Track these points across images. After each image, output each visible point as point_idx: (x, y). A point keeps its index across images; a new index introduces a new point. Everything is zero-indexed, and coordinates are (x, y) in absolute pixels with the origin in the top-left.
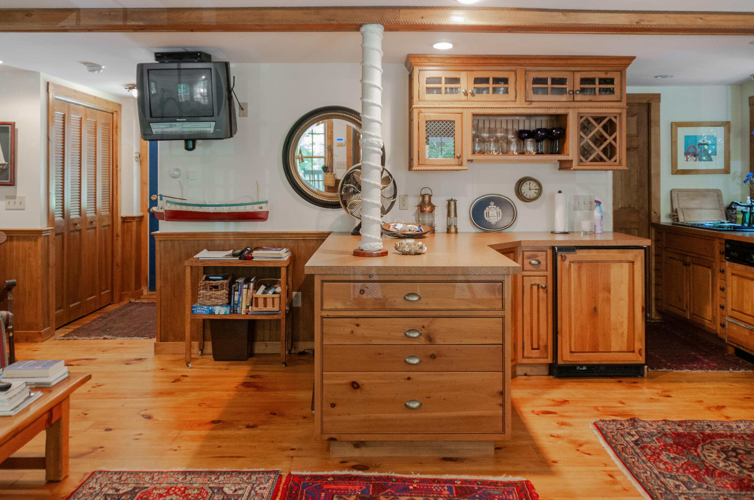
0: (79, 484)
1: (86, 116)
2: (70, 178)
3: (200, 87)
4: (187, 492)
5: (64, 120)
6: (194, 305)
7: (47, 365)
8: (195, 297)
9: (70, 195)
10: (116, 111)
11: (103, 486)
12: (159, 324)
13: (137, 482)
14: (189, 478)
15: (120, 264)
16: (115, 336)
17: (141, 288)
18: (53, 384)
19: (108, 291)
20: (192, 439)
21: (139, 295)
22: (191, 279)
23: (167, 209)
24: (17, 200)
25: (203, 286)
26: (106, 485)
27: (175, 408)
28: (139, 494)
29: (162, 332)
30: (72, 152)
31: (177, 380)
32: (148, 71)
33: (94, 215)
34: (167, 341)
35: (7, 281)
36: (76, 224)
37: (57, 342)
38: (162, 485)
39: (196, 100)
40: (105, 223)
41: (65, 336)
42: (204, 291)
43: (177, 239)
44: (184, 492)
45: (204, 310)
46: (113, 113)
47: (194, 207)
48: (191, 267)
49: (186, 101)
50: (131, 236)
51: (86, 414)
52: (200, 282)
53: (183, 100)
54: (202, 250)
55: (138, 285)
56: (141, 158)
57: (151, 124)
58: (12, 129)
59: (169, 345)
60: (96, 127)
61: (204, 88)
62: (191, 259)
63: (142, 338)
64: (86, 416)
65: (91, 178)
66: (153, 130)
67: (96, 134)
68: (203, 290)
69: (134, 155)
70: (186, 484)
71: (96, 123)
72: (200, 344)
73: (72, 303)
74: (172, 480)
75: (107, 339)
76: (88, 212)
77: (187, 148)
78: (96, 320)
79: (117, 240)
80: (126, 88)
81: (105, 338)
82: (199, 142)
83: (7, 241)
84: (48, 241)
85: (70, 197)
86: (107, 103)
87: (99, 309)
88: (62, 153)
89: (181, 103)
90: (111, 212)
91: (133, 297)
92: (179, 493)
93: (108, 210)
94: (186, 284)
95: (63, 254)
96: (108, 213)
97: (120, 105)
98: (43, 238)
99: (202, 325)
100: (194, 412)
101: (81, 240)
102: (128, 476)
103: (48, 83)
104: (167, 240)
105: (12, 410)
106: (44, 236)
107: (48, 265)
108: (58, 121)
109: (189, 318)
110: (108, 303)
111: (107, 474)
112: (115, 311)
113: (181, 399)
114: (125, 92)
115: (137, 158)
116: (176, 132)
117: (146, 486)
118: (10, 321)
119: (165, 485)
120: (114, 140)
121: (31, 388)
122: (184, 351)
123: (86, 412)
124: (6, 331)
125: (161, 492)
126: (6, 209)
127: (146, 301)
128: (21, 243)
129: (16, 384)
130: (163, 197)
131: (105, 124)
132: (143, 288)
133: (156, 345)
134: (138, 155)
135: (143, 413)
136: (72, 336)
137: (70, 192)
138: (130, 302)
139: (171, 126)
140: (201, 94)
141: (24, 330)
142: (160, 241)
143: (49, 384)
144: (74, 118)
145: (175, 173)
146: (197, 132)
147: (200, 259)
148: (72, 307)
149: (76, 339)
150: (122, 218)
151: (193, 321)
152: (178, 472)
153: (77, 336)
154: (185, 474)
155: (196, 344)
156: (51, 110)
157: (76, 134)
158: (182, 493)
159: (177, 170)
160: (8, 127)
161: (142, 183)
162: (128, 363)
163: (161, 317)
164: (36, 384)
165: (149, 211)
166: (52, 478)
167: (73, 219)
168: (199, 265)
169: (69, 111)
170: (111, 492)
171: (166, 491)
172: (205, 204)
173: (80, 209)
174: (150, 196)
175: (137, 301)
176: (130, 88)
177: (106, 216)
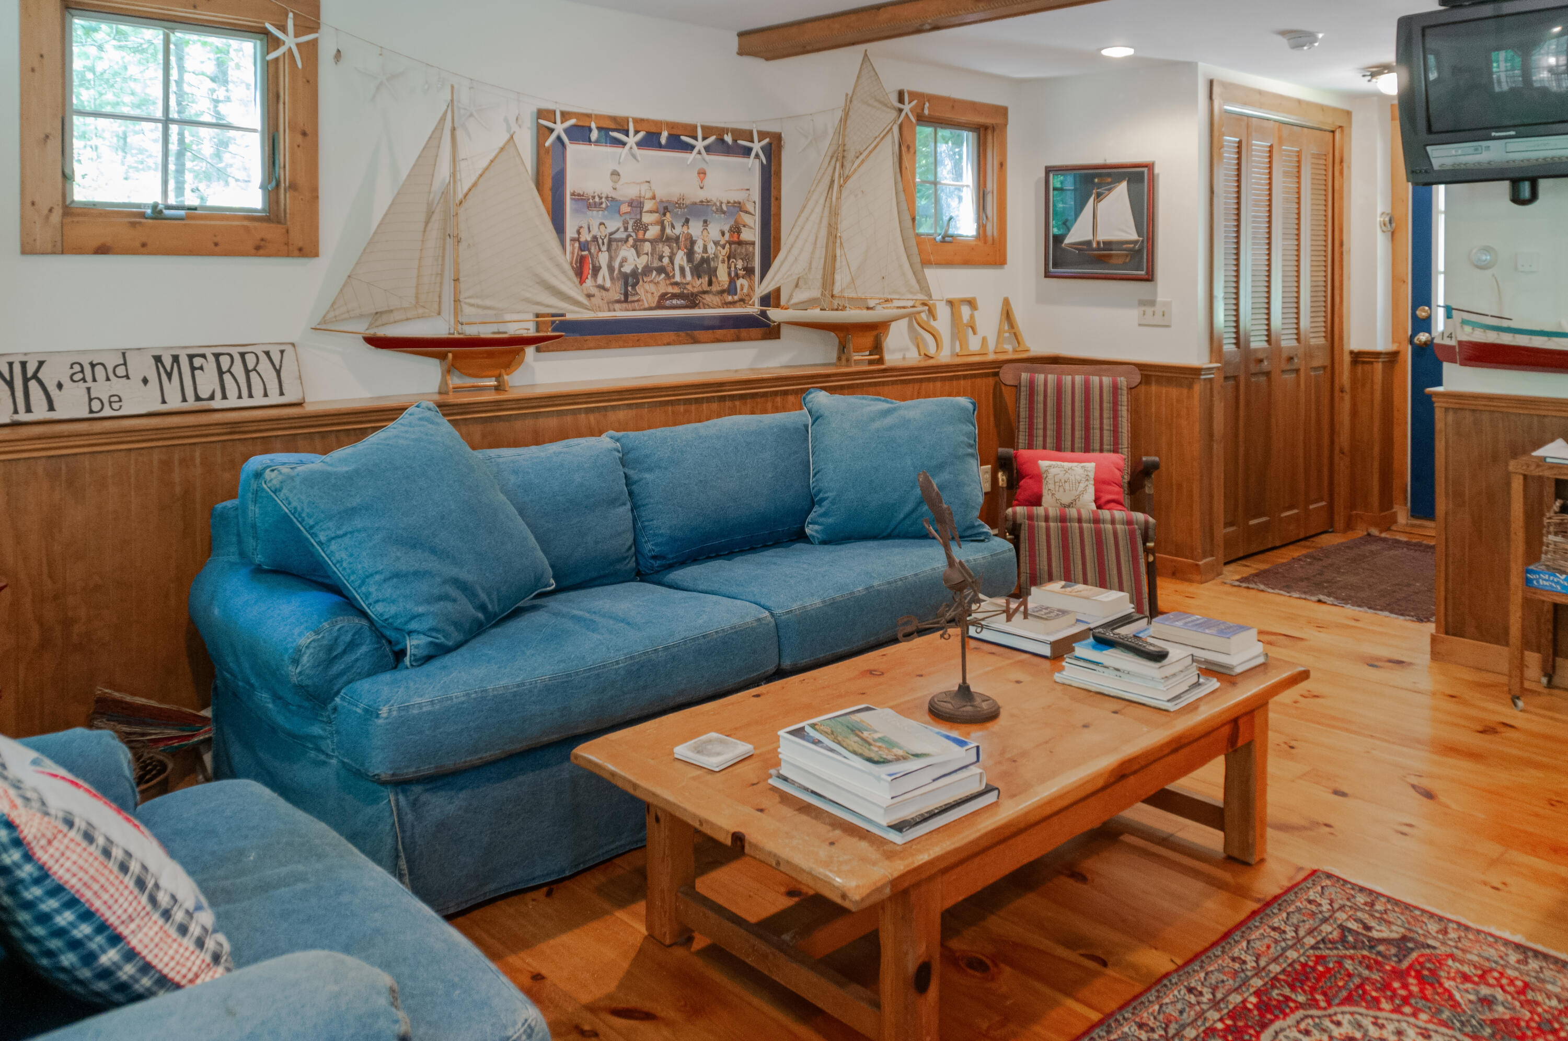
0: (1287, 884)
1: (1281, 140)
2: (1249, 269)
3: (1548, 54)
4: (1530, 995)
5: (1239, 153)
6: (1531, 567)
7: (1228, 631)
8: (1533, 551)
9: (1250, 301)
10: (1340, 127)
11: (1336, 906)
12: (1443, 594)
13: (1410, 927)
14: (1534, 964)
15: (1346, 450)
16: (1343, 600)
17: (1392, 508)
18: (1239, 670)
19: (1323, 503)
20: (1538, 877)
21: (1388, 523)
22: (1525, 504)
23: (1464, 338)
24: (1158, 309)
25: (1556, 524)
26: (1342, 908)
27: (1490, 792)
28: (1414, 955)
29: (1450, 612)
30: (1254, 217)
31: (1488, 730)
32: (1424, 29)
33: (1294, 343)
34: (1463, 637)
35: (1144, 459)
36: (1261, 361)
37: (1227, 588)
38: (1469, 956)
39: (1536, 85)
40: (1317, 363)
41: (1242, 580)
42: (1559, 539)
43: (1488, 408)
44: (1522, 992)
45: (1558, 583)
46: (1333, 132)
47: (1534, 337)
48: (1525, 477)
49: (1512, 90)
50: (1372, 394)
51: (1292, 747)
52: (1548, 515)
53: (1505, 88)
54: (1552, 440)
55: (1387, 502)
56: (1394, 225)
57: (1429, 148)
58: (1149, 174)
59: (1465, 646)
60: (1299, 162)
61: (1557, 54)
62: (1525, 458)
63: (1402, 618)
64: (1293, 751)
65: (1290, 269)
66: (1433, 161)
67: (1299, 177)
68: (1556, 534)
69: (1378, 219)
70: (1528, 975)
71: (1299, 154)
72: (1544, 661)
73: (1255, 517)
74: (1492, 953)
75: (1325, 603)
76: (1283, 337)
77: (1517, 199)
78: (1300, 560)
79: (1342, 399)
80: (1364, 76)
81: (1319, 601)
82: (1543, 184)
83: (1140, 383)
84: (1211, 389)
85: (1249, 306)
86: (1323, 110)
87: (1306, 538)
88: (1235, 218)
89: (1502, 94)
90: (1329, 339)
91: (1376, 525)
92: (1511, 989)
93: (1323, 334)
94: (1512, 513)
95: (1237, 419)
96: (1322, 341)
97: (1349, 113)
98: (1202, 383)
99: (1550, 616)
100: (1537, 815)
101: (1269, 394)
102: (1389, 907)
103: (1211, 83)
104: (1462, 409)
105: (1169, 701)
106: (1205, 379)
107: (1211, 435)
108: (1229, 155)
109: (1520, 594)
110: (1321, 530)
111: (1343, 885)
112: (1338, 549)
113: (1503, 777)
114: (1362, 84)
115: (1385, 225)
116: (1489, 163)
117: (1431, 942)
118: (1151, 533)
119: (1475, 958)
120: (1337, 187)
121: (1200, 669)
122: (1504, 667)
123: (1293, 743)
124: (1144, 551)
125: (1466, 969)
126: (1140, 325)
127: (1404, 538)
128: (1164, 390)
129: (1176, 653)
130: (1454, 312)
131: (1317, 156)
132: (1397, 508)
133: (1434, 639)
134: (1387, 219)
135: (1415, 781)
136: (1256, 583)
137: (1249, 295)
138: (1369, 535)
139: (1476, 150)
140: (1551, 70)
141: (1171, 554)
142: (1447, 409)
143: (1230, 668)
144: (1259, 145)
145: (1484, 258)
146: (1545, 159)
147: (1548, 460)
148: (1254, 525)
149: (1262, 591)
150: (1352, 352)
151: (1527, 603)
152: (1507, 943)
153: (1265, 584)
154: (1525, 952)
155: (1533, 659)
156: (1216, 133)
157: (1261, 179)
158: (1519, 993)
159: (1487, 250)
160: (1143, 173)
161: (1396, 280)
162: (1373, 663)
163: (1447, 580)
164: (1207, 662)
165: (1411, 342)
166: (1236, 853)
167: (1256, 350)
168: (1547, 473)
169: (1248, 135)
170: (1353, 925)
171: (1479, 972)
172: (1559, 330)
173: (1269, 330)
174: (1415, 308)
175: (1383, 535)
176: (1373, 75)
177: (1318, 347)
